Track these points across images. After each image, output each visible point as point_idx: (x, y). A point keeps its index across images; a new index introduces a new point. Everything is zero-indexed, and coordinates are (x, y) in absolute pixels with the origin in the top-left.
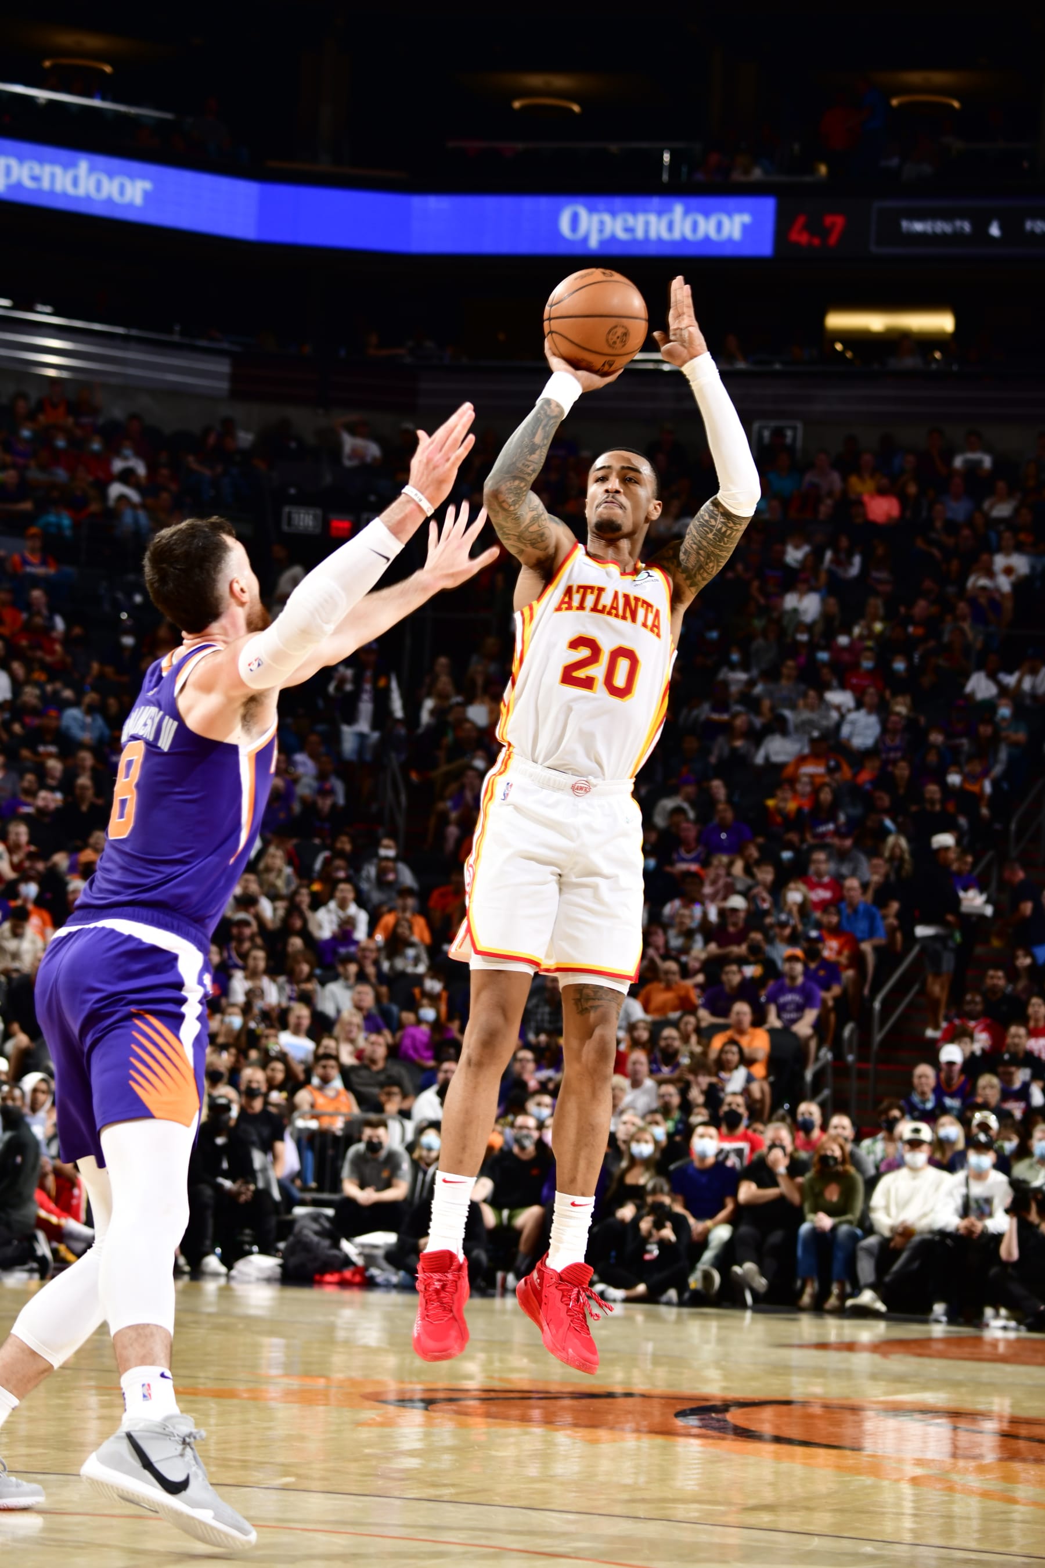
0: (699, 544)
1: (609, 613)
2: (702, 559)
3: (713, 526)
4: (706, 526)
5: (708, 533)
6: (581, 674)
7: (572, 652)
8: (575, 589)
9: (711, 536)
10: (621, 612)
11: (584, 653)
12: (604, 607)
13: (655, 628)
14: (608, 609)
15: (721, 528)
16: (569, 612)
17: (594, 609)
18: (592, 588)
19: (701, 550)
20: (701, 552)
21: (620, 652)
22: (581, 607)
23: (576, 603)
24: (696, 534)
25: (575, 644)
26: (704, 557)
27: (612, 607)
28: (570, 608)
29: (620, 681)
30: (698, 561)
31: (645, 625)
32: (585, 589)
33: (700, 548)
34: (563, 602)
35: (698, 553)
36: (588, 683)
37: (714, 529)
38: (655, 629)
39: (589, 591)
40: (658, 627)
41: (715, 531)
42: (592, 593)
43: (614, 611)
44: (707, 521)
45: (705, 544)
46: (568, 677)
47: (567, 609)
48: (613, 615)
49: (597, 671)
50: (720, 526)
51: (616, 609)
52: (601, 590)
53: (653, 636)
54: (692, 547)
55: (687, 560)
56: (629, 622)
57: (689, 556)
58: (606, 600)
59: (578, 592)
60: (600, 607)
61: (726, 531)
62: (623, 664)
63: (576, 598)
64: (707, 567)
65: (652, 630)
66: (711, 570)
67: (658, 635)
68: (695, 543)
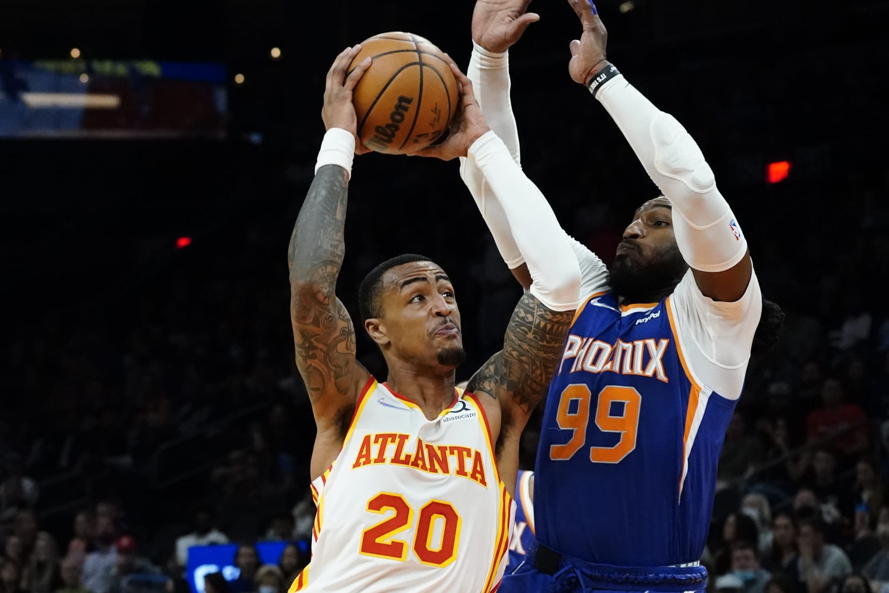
0: (520, 349)
1: (415, 464)
2: (527, 367)
3: (531, 323)
4: (523, 325)
5: (526, 333)
6: (385, 539)
7: (373, 513)
8: (372, 439)
9: (530, 336)
10: (428, 465)
11: (389, 513)
12: (408, 457)
13: (478, 473)
14: (412, 459)
15: (539, 323)
16: (367, 466)
17: (396, 460)
18: (393, 436)
19: (522, 356)
20: (524, 358)
21: (433, 509)
22: (380, 459)
23: (374, 455)
24: (514, 338)
25: (376, 504)
26: (528, 364)
27: (417, 458)
28: (368, 462)
29: (435, 543)
30: (522, 371)
31: (461, 472)
32: (384, 438)
33: (521, 355)
34: (360, 456)
35: (521, 361)
36: (395, 550)
37: (533, 326)
38: (479, 476)
39: (390, 439)
40: (482, 473)
41: (533, 328)
42: (393, 441)
43: (420, 463)
44: (523, 319)
45: (526, 347)
46: (370, 544)
47: (365, 463)
48: (420, 466)
49: (406, 535)
50: (538, 321)
51: (423, 459)
52: (404, 438)
53: (477, 484)
54: (511, 355)
55: (510, 372)
56: (440, 474)
57: (510, 368)
58: (410, 448)
59: (376, 441)
60: (403, 457)
61: (545, 326)
62: (438, 523)
63: (375, 449)
64: (534, 375)
65: (473, 476)
66: (540, 378)
67: (483, 482)
68: (514, 350)
